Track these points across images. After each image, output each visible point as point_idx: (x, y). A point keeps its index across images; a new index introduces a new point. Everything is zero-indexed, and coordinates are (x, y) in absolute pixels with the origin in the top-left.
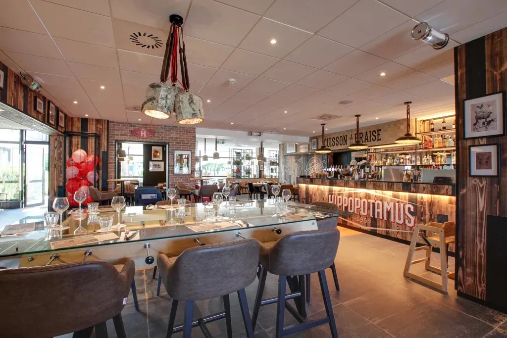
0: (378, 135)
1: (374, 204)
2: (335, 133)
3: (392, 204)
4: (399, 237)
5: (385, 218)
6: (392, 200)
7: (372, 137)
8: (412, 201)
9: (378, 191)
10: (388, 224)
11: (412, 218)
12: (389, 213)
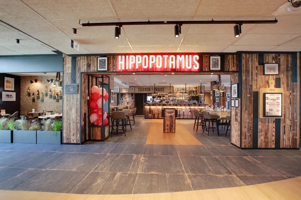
0: (163, 89)
1: (179, 111)
2: (144, 86)
3: (185, 110)
4: (187, 118)
5: (183, 114)
6: (185, 109)
7: (161, 90)
8: (190, 108)
9: (181, 107)
10: (184, 115)
11: (190, 113)
12: (184, 112)
